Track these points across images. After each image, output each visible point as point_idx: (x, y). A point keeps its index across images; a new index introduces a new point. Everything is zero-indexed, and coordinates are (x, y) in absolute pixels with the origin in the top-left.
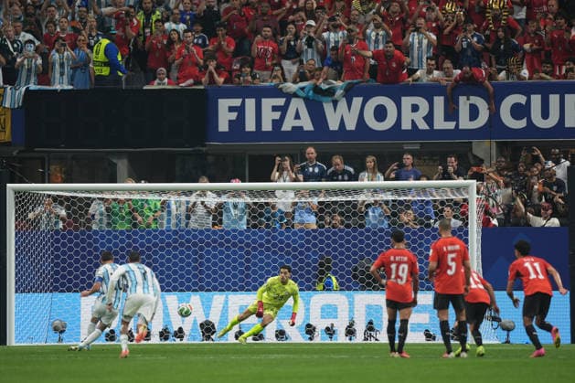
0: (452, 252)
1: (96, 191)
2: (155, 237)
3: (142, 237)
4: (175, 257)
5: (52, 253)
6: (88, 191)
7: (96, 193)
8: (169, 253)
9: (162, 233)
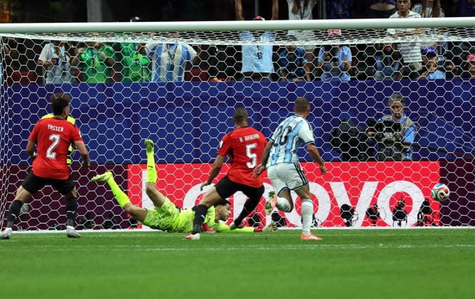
0: (251, 142)
1: (49, 33)
2: (144, 92)
3: (127, 93)
4: (170, 118)
5: (11, 114)
6: (40, 33)
7: (49, 35)
8: (162, 113)
9: (153, 86)
